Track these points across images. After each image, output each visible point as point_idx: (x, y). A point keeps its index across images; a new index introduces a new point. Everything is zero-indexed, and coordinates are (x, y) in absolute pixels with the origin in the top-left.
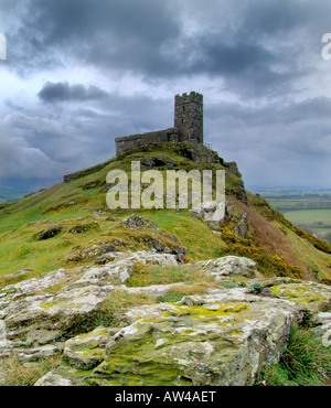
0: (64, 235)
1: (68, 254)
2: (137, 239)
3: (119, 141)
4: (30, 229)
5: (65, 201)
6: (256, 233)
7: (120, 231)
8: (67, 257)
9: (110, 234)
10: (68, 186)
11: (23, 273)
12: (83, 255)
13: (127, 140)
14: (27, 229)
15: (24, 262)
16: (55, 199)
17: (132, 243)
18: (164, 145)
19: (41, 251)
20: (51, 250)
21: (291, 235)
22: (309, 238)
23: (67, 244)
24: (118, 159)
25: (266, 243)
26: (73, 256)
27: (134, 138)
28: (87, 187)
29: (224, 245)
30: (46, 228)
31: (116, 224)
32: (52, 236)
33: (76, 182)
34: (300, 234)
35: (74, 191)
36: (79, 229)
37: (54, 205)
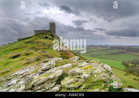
0: (22, 56)
1: (24, 62)
2: (44, 56)
3: (35, 31)
4: (7, 55)
5: (19, 47)
6: (66, 53)
7: (39, 54)
8: (24, 63)
9: (37, 55)
10: (20, 42)
11: (9, 69)
12: (30, 61)
13: (37, 31)
14: (6, 56)
15: (7, 66)
16: (15, 46)
17: (43, 57)
18: (47, 33)
19: (13, 62)
20: (17, 61)
21: (71, 53)
22: (73, 53)
23: (23, 59)
24: (36, 36)
25: (67, 55)
26: (26, 62)
27: (40, 31)
28: (26, 43)
29: (60, 55)
30: (14, 55)
31: (38, 52)
32: (17, 57)
33: (22, 41)
34: (72, 52)
35: (22, 44)
36: (27, 54)
37: (15, 48)
